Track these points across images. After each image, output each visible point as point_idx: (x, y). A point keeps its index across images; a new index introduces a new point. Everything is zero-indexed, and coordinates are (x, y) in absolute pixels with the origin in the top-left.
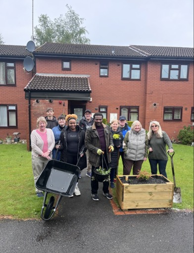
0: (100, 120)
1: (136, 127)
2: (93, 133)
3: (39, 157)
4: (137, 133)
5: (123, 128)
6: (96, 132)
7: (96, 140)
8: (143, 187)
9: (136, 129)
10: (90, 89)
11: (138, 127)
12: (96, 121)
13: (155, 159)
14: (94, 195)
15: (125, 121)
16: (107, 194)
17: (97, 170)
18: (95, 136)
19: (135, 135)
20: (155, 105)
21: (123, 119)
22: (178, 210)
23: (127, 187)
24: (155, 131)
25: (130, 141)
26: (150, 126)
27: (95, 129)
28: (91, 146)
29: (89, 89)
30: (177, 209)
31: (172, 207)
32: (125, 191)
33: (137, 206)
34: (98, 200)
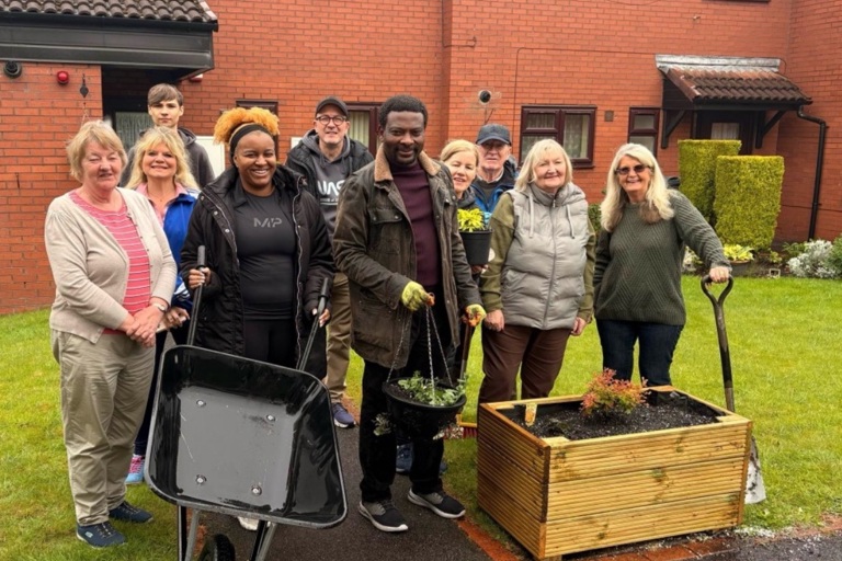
0: (414, 132)
1: (543, 170)
2: (380, 199)
3: (109, 339)
4: (551, 199)
5: (494, 185)
6: (395, 195)
7: (396, 235)
8: (628, 447)
9: (548, 176)
10: (211, 15)
11: (553, 168)
12: (391, 137)
13: (628, 318)
14: (379, 509)
15: (506, 148)
16: (437, 498)
17: (402, 382)
18: (389, 216)
19: (543, 211)
20: (486, 98)
21: (496, 136)
22: (768, 533)
23: (562, 455)
24: (634, 192)
25: (524, 235)
26: (614, 166)
27: (387, 182)
28: (369, 267)
29: (201, 11)
30: (761, 532)
31: (740, 525)
32: (552, 475)
33: (602, 536)
34: (403, 527)
